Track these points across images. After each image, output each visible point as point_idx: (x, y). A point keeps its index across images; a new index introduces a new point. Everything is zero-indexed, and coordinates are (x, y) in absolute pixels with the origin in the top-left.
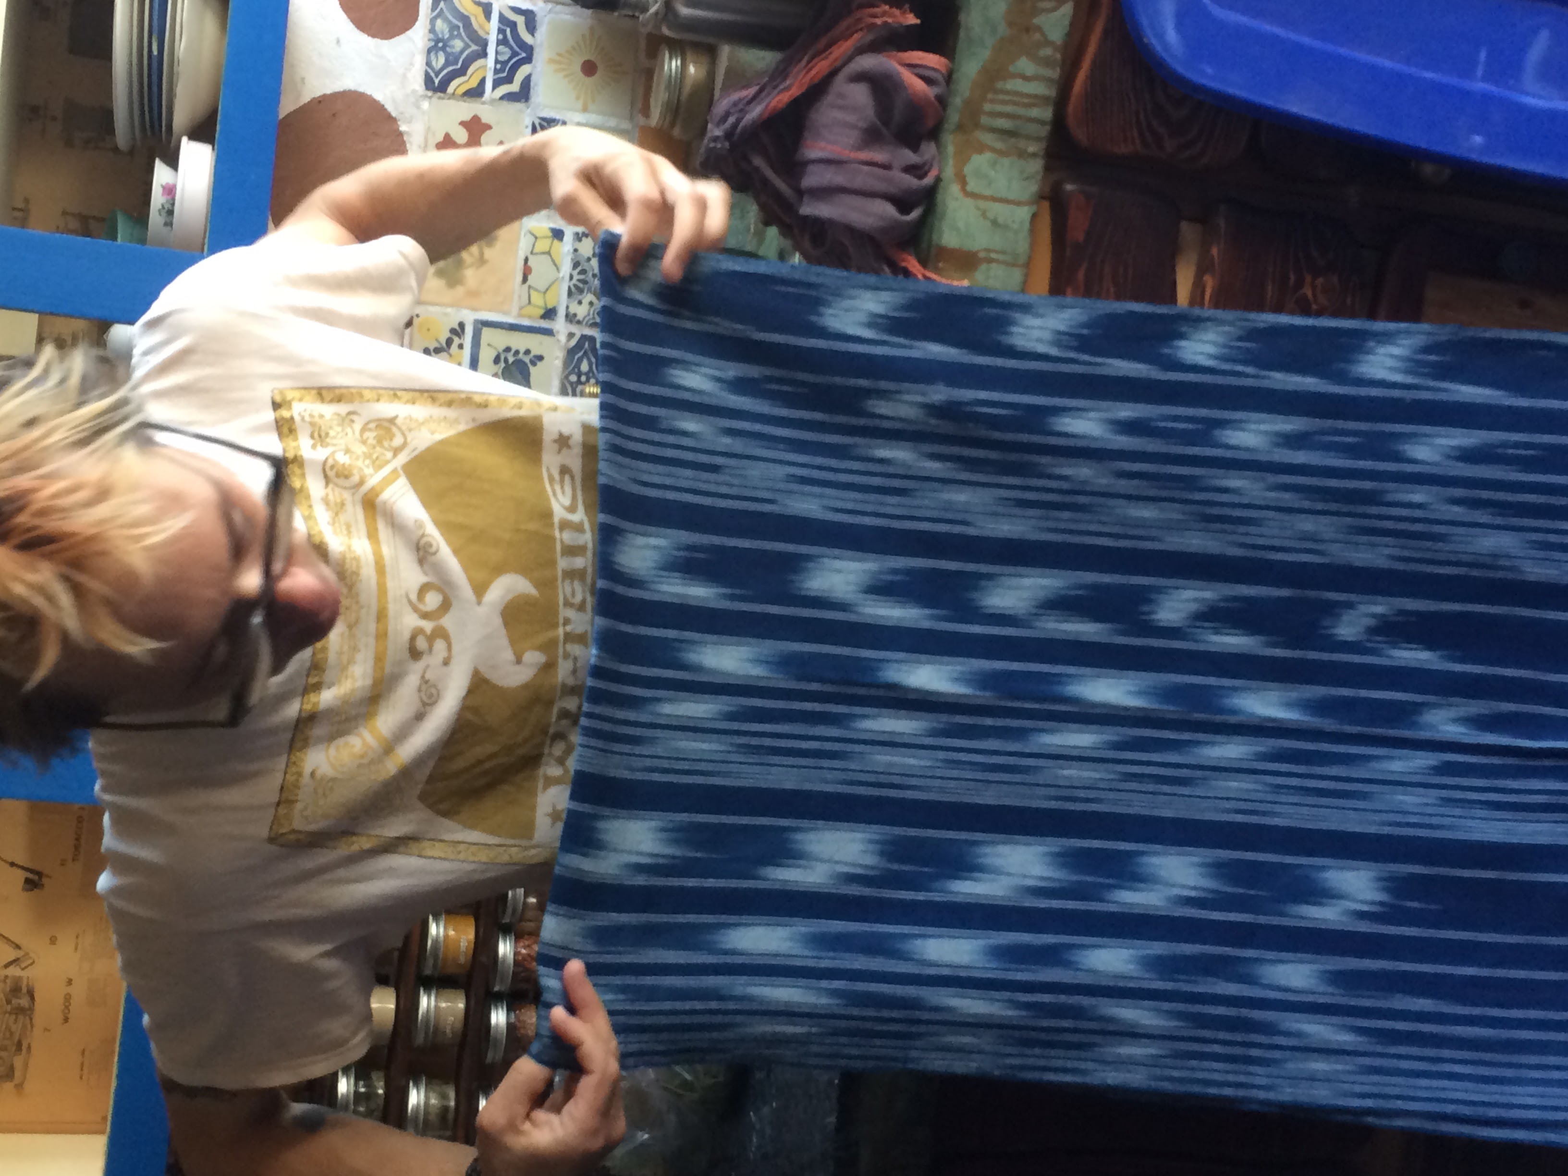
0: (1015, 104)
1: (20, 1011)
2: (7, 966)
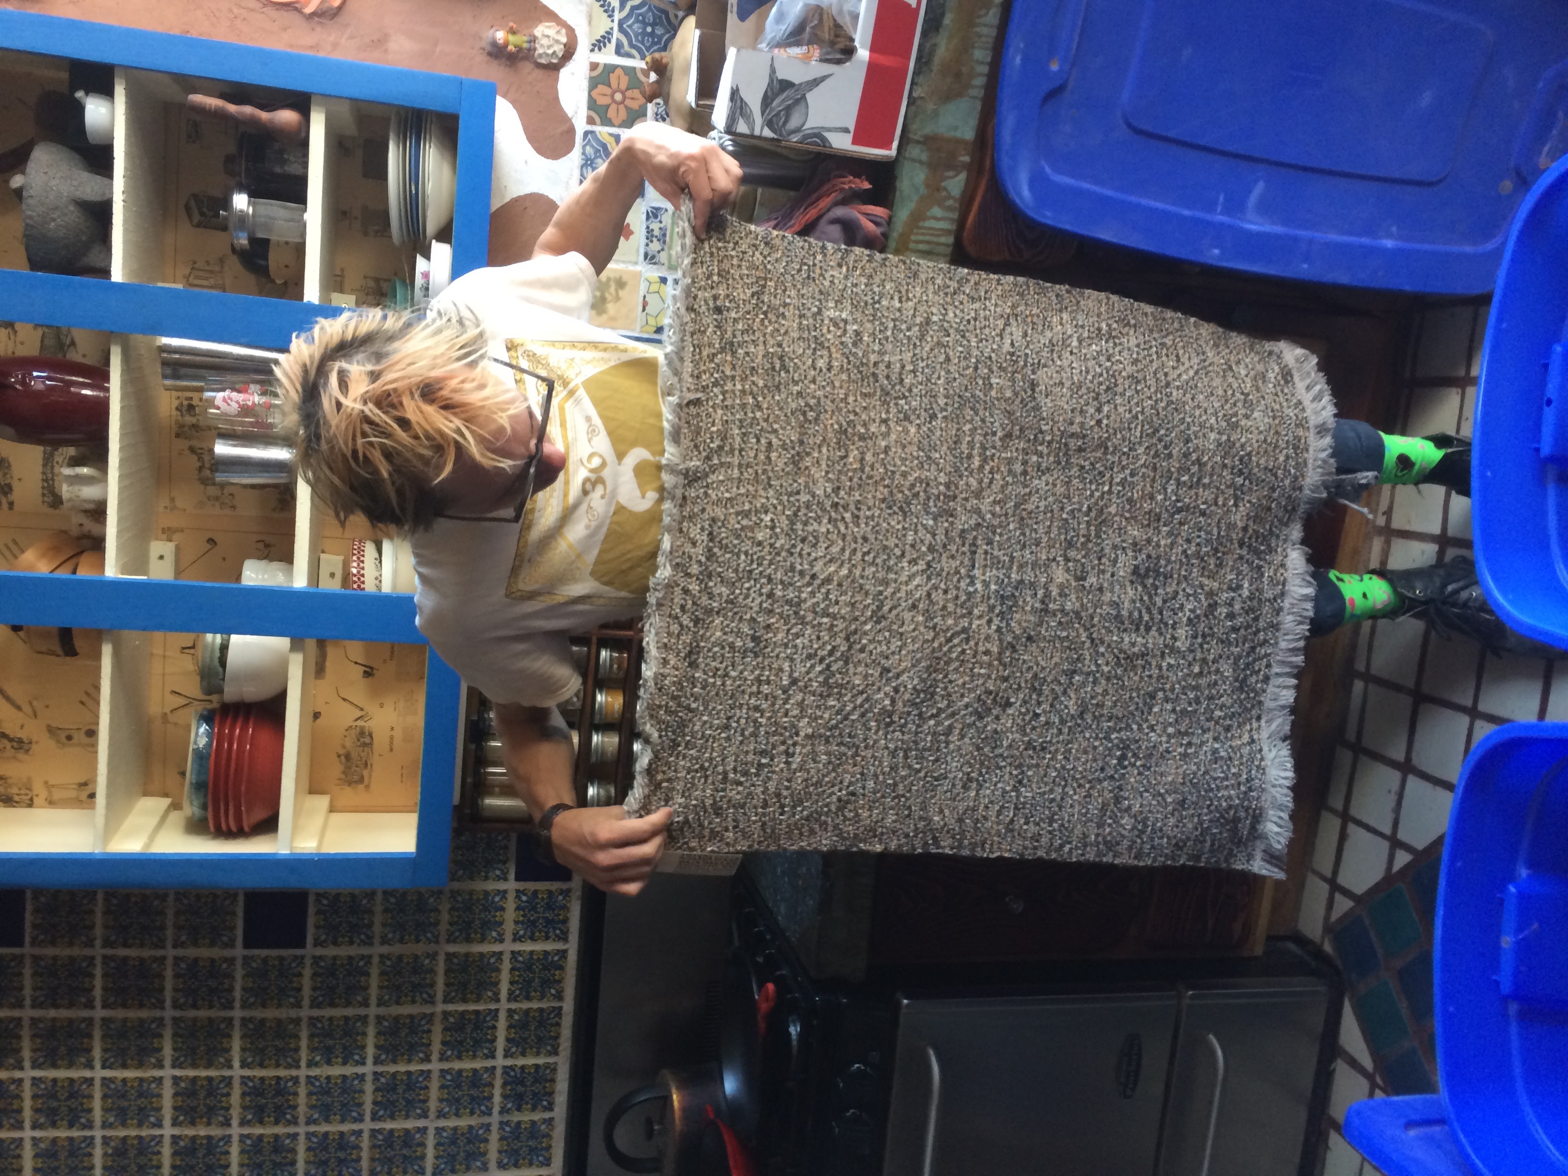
0: (932, 235)
1: (365, 745)
2: (357, 720)
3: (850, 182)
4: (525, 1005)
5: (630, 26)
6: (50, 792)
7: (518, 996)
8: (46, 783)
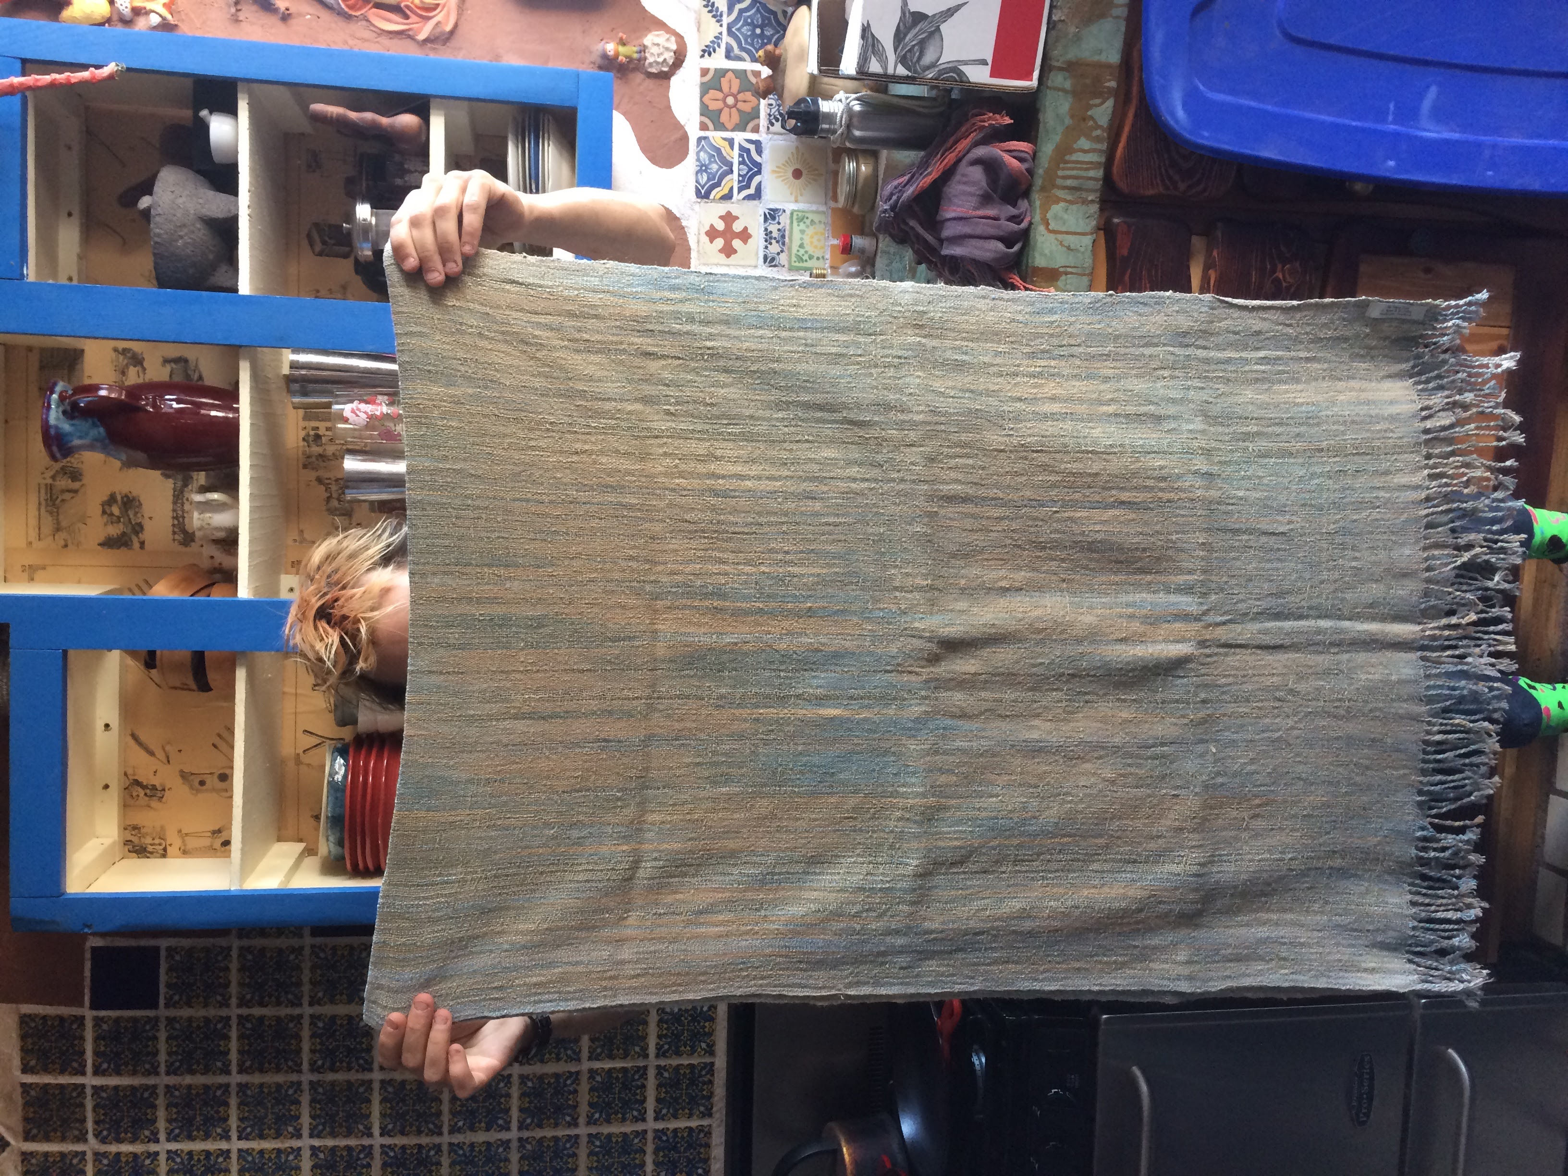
0: (1080, 169)
3: (990, 118)
4: (675, 1062)
5: (738, 30)
6: (184, 841)
7: (667, 1051)
8: (180, 831)
